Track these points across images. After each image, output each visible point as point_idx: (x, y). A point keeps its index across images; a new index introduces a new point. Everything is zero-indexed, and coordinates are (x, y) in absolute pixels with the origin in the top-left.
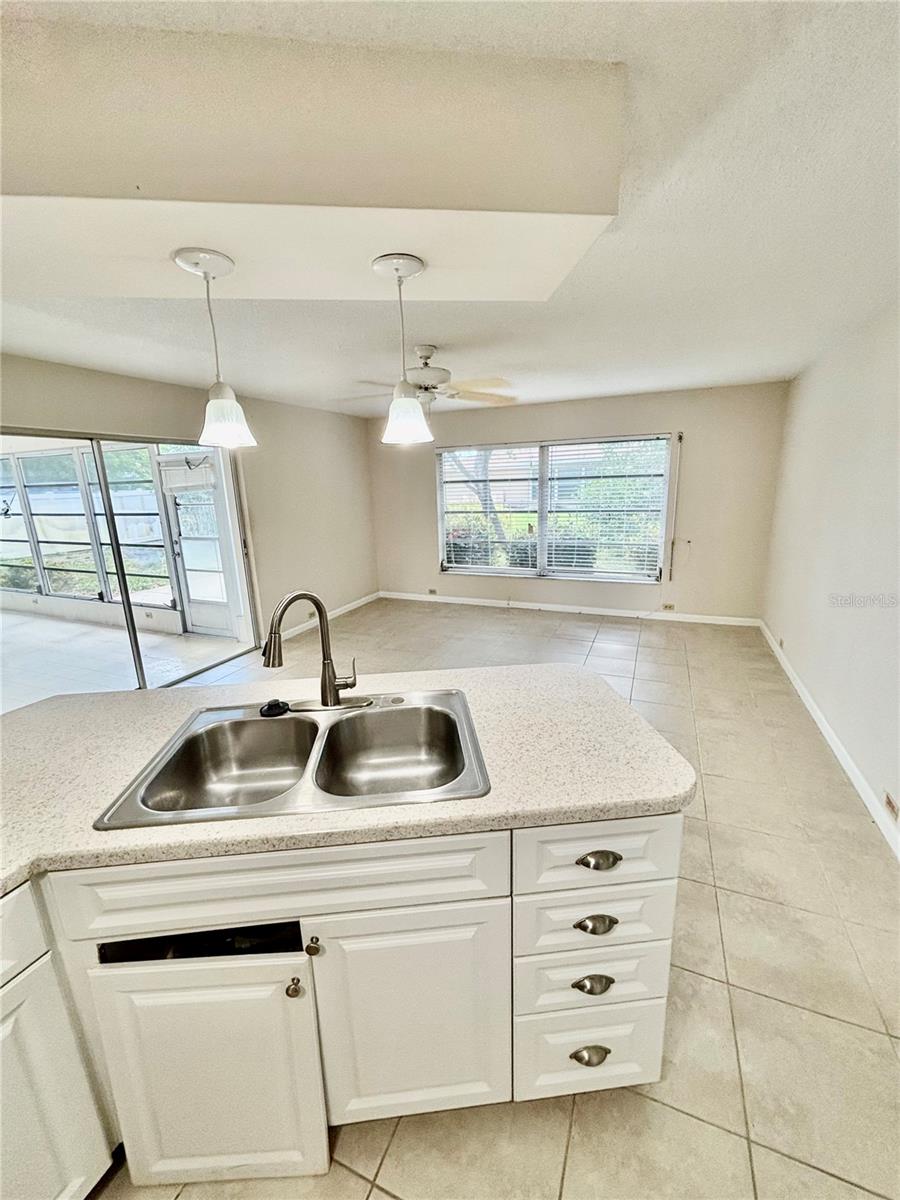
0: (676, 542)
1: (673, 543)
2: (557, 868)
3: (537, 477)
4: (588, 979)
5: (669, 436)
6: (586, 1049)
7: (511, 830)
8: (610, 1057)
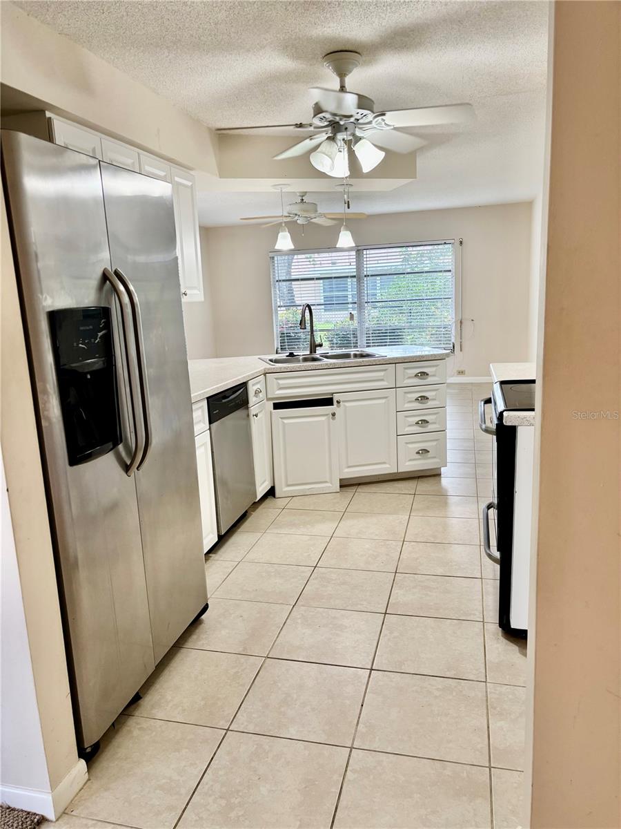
0: (463, 322)
1: (461, 322)
2: (409, 378)
3: (355, 274)
4: (421, 421)
5: (453, 241)
6: (421, 450)
7: (396, 363)
8: (429, 455)
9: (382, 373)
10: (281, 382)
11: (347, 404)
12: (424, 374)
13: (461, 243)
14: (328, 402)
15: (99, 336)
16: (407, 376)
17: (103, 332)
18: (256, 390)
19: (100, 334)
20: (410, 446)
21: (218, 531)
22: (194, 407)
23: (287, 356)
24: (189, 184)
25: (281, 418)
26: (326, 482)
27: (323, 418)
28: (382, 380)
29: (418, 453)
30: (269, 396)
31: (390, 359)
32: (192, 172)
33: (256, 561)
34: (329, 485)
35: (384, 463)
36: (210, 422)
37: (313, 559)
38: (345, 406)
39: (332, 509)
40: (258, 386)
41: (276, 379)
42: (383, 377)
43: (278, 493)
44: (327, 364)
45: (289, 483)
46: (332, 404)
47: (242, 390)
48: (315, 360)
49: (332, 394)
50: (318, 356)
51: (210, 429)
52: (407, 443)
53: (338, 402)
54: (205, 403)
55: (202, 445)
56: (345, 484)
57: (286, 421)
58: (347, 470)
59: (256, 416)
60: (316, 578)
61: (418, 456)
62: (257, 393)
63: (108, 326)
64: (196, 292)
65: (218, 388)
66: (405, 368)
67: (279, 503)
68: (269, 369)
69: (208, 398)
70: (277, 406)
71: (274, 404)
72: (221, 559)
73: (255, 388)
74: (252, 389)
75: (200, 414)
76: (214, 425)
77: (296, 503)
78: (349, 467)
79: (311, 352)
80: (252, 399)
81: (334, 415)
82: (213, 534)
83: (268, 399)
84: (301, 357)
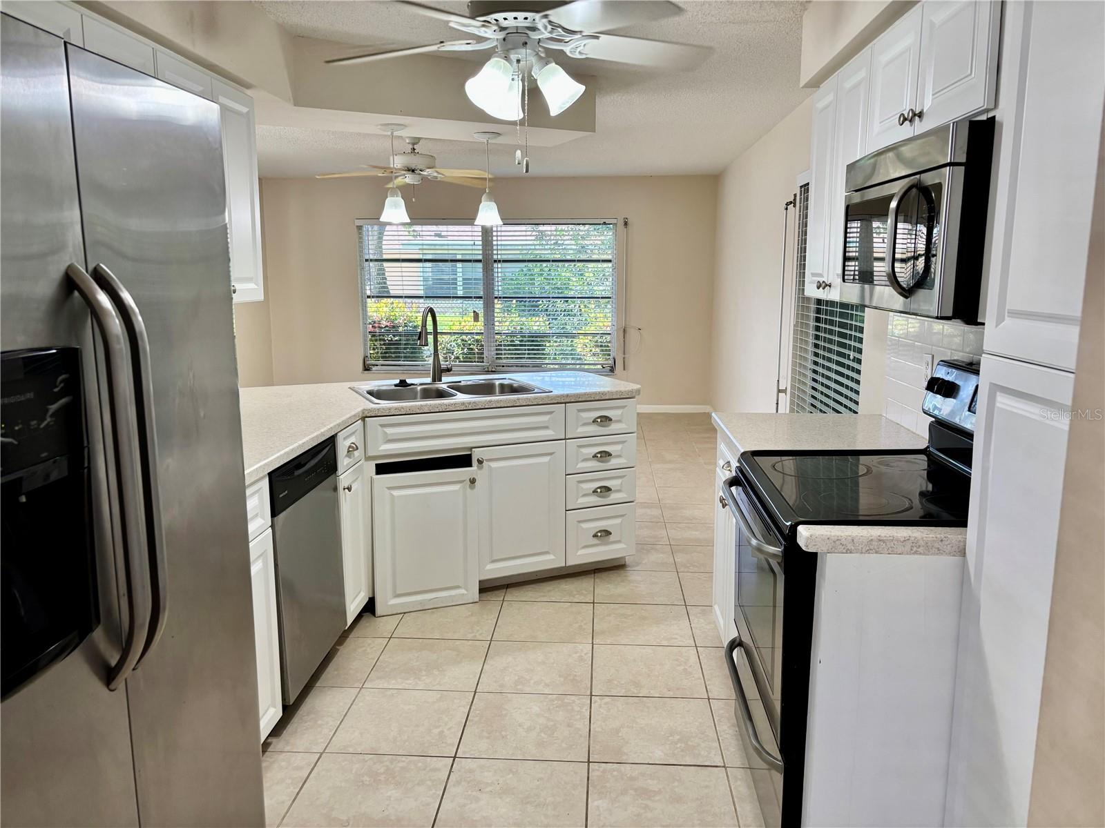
0: (628, 330)
1: (624, 331)
2: (585, 424)
3: (480, 257)
4: (600, 488)
5: (615, 221)
6: (600, 531)
7: (565, 403)
8: (612, 538)
9: (546, 418)
10: (389, 431)
11: (494, 465)
12: (606, 420)
13: (626, 224)
14: (463, 461)
15: (50, 412)
16: (581, 421)
17: (63, 401)
18: (350, 447)
19: (53, 408)
20: (585, 526)
21: (284, 699)
22: (248, 492)
23: (396, 385)
24: (245, 110)
25: (389, 488)
26: (458, 587)
27: (456, 487)
28: (546, 428)
29: (595, 536)
30: (370, 454)
31: (557, 396)
32: (249, 92)
33: (351, 750)
34: (463, 591)
35: (547, 553)
36: (274, 514)
37: (449, 741)
38: (490, 466)
39: (470, 636)
40: (353, 439)
41: (382, 426)
42: (548, 423)
43: (379, 609)
44: (463, 404)
45: (398, 592)
46: (470, 465)
47: (327, 449)
48: (441, 394)
49: (471, 448)
50: (444, 386)
51: (272, 526)
52: (579, 522)
53: (480, 462)
54: (266, 481)
55: (259, 557)
56: (487, 588)
57: (396, 493)
58: (490, 567)
59: (349, 489)
60: (458, 783)
61: (595, 541)
62: (352, 449)
63: (75, 386)
64: (252, 286)
65: (287, 453)
66: (579, 411)
67: (383, 625)
68: (370, 410)
69: (270, 474)
70: (382, 469)
71: (376, 464)
72: (288, 748)
73: (348, 443)
74: (342, 446)
75: (258, 502)
76: (281, 517)
77: (410, 626)
78: (493, 561)
79: (434, 380)
80: (343, 461)
81: (473, 481)
82: (275, 707)
83: (368, 459)
84: (419, 388)
